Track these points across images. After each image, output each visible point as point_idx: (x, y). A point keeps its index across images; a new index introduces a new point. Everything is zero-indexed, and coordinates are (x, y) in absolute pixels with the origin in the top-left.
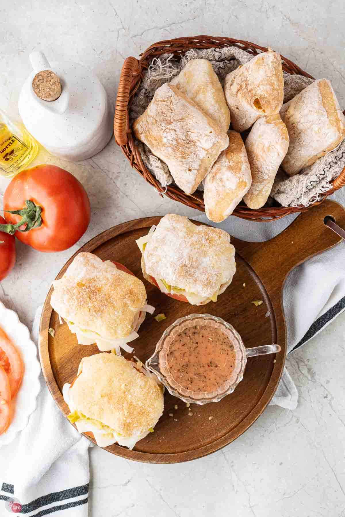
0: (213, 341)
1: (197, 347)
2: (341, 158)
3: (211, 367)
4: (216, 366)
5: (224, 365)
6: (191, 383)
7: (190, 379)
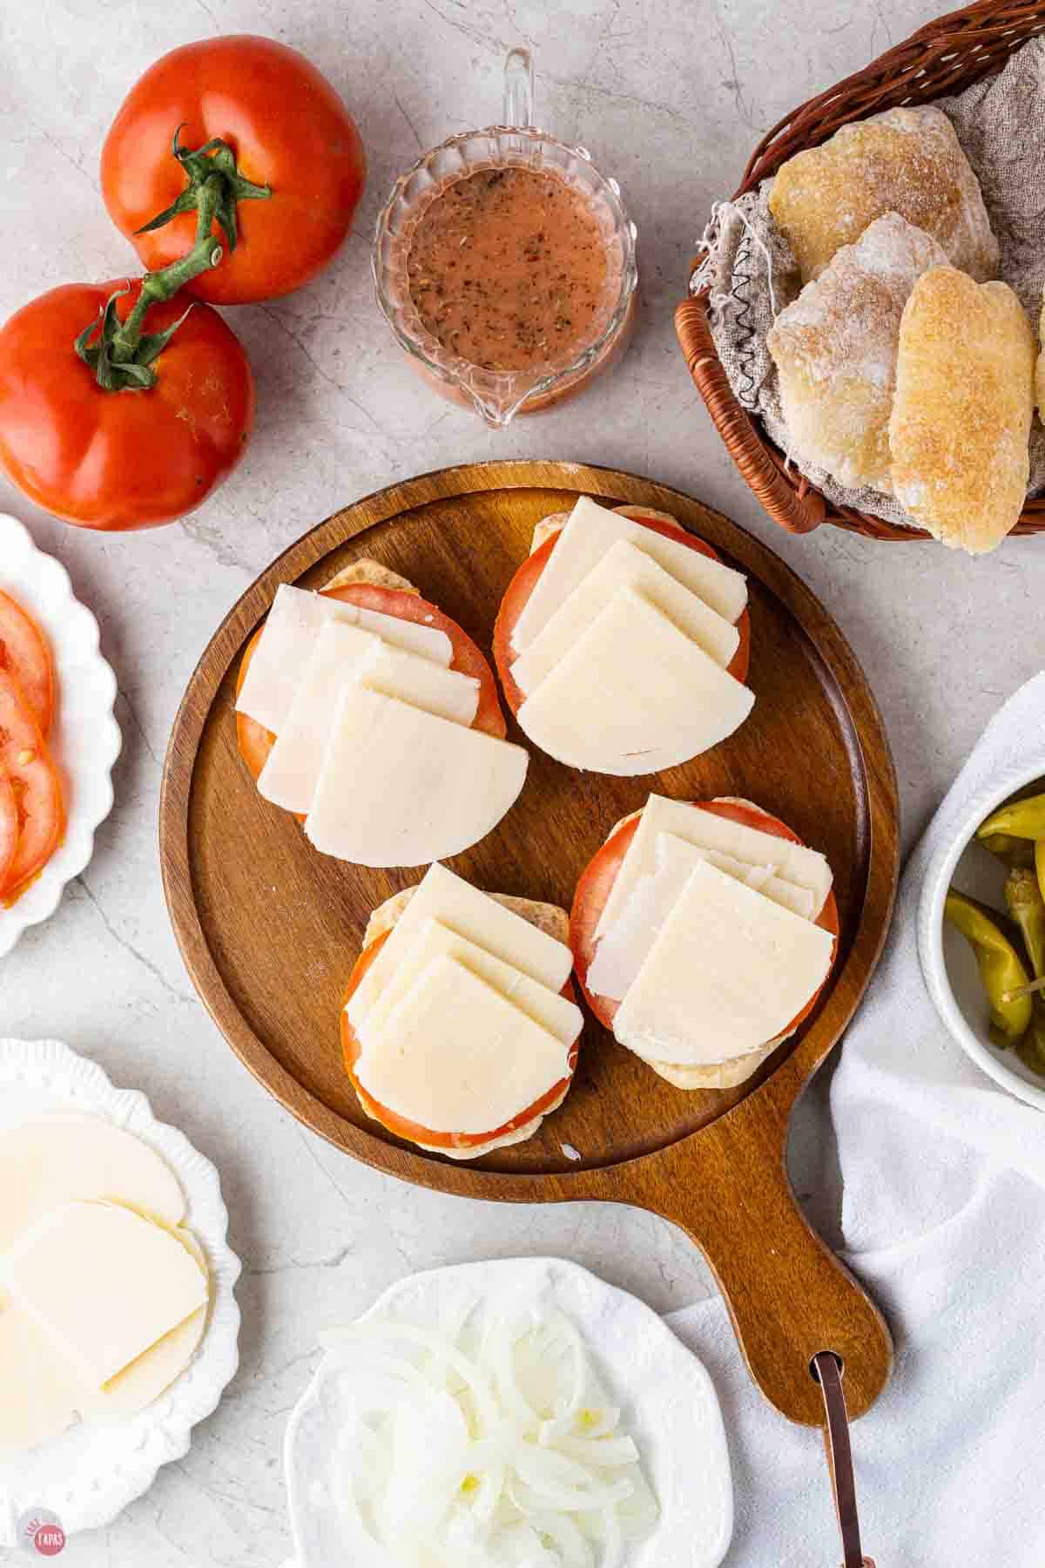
0: (472, 236)
1: (478, 285)
2: (743, 367)
3: (542, 254)
4: (541, 238)
5: (543, 212)
6: (568, 323)
7: (558, 326)
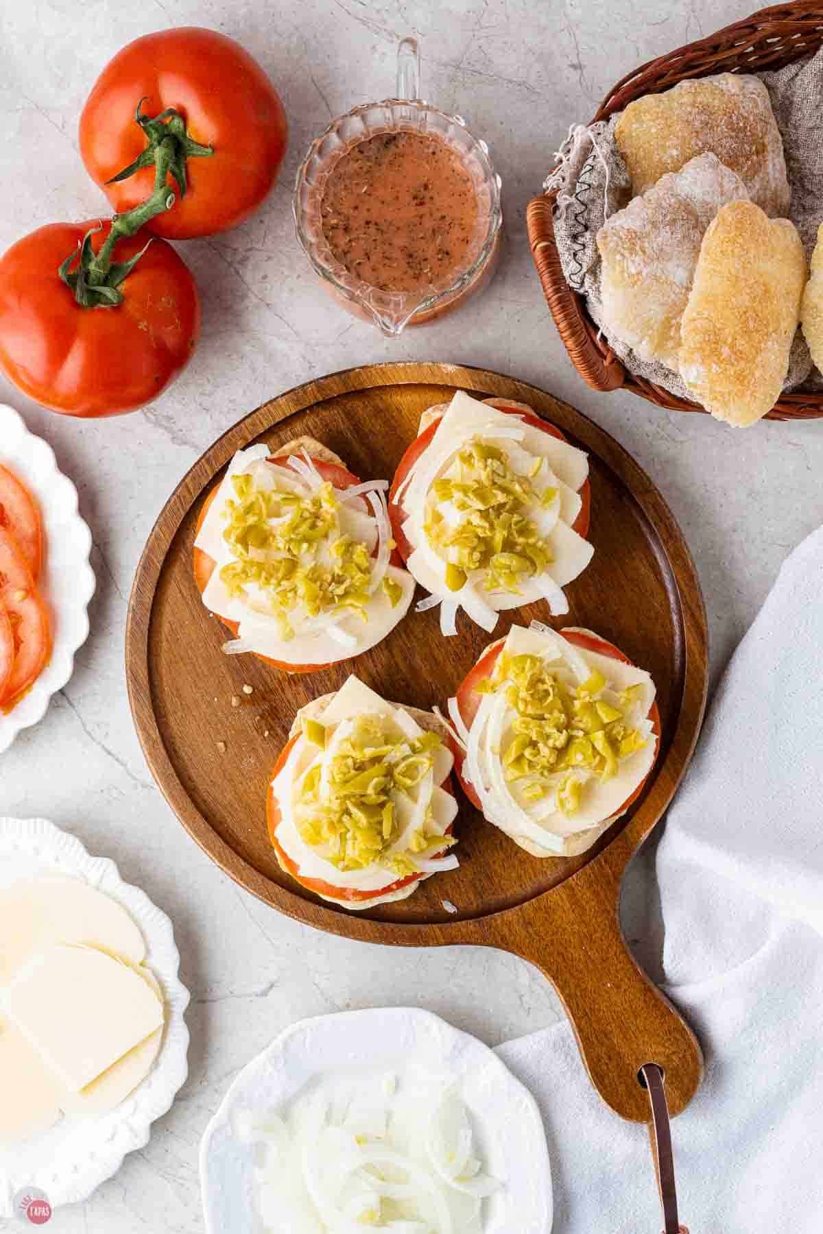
0: (371, 185)
1: (377, 224)
2: (575, 255)
3: (427, 200)
4: (426, 187)
5: (427, 167)
6: (447, 254)
7: (440, 256)
